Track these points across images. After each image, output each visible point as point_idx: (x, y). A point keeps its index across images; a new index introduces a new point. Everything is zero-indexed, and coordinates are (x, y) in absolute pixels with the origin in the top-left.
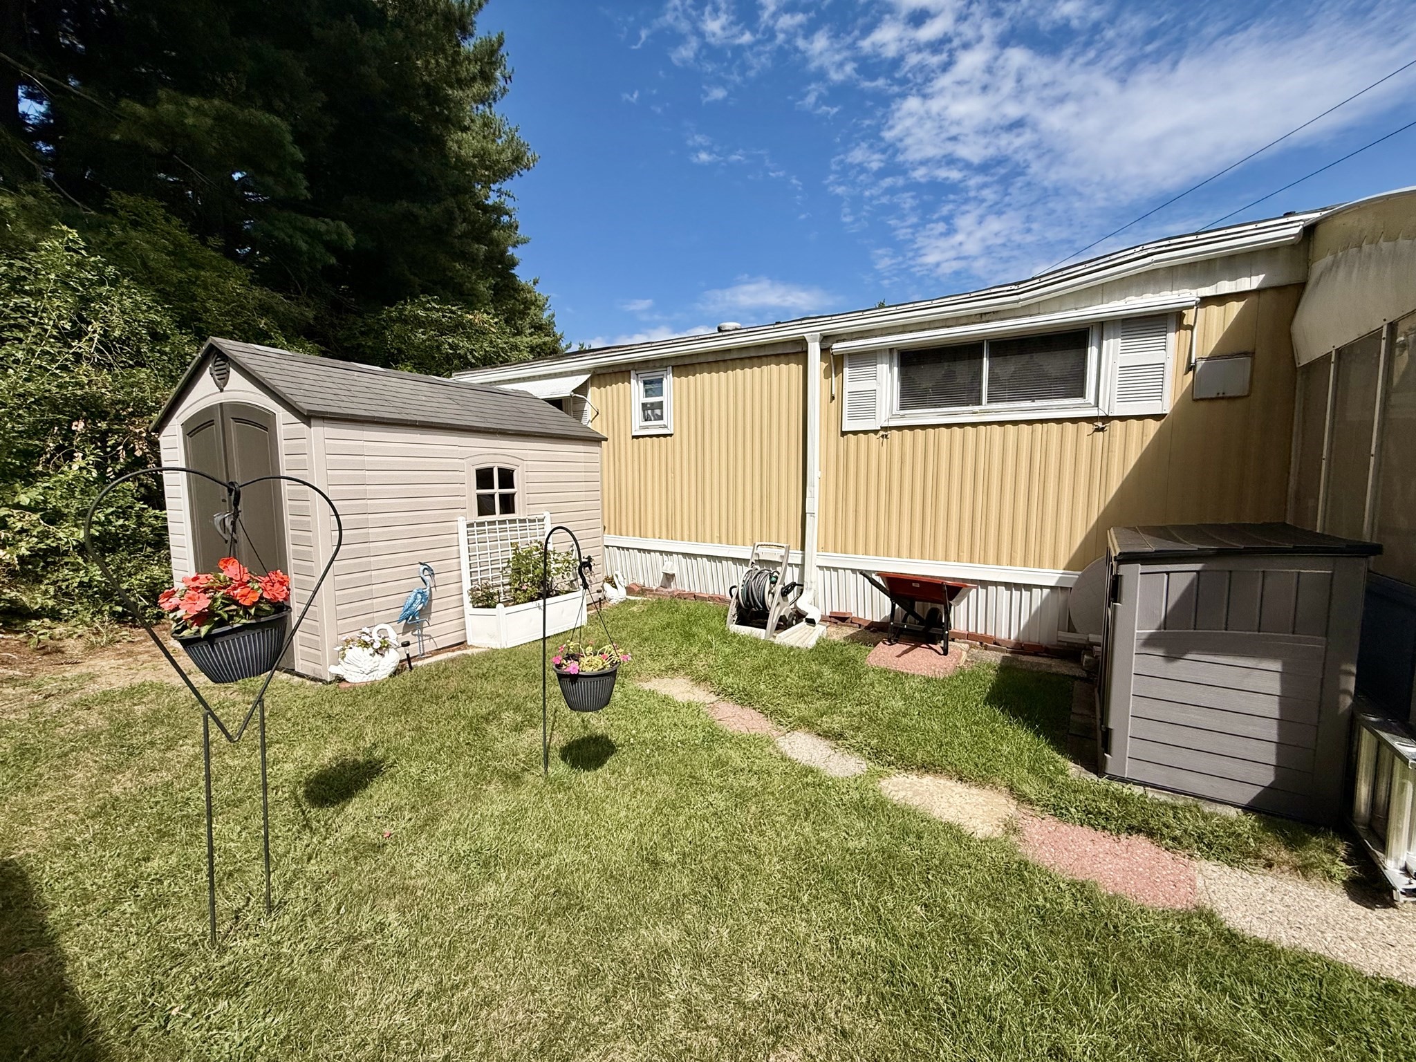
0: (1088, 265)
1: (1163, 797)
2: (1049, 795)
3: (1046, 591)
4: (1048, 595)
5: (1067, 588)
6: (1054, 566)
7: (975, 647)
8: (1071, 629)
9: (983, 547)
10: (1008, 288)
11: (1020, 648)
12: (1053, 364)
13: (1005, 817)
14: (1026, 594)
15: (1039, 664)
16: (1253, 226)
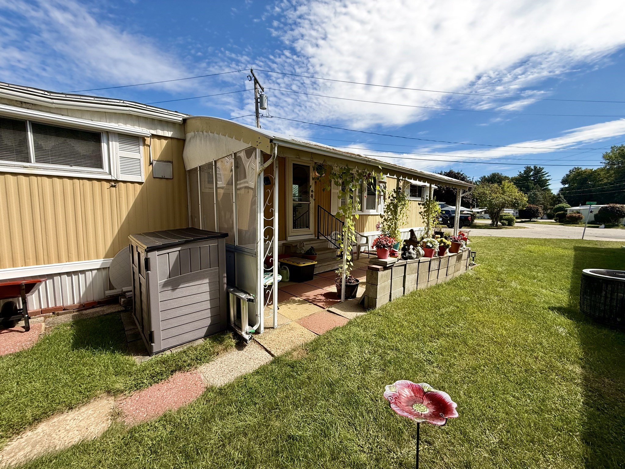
0: (96, 99)
1: (179, 350)
2: (130, 381)
3: (95, 272)
4: (96, 274)
5: (106, 268)
6: (97, 257)
7: (49, 317)
8: (111, 287)
9: (45, 253)
10: (43, 92)
11: (83, 307)
12: (81, 147)
13: (109, 411)
14: (81, 276)
15: (98, 312)
16: (166, 111)
